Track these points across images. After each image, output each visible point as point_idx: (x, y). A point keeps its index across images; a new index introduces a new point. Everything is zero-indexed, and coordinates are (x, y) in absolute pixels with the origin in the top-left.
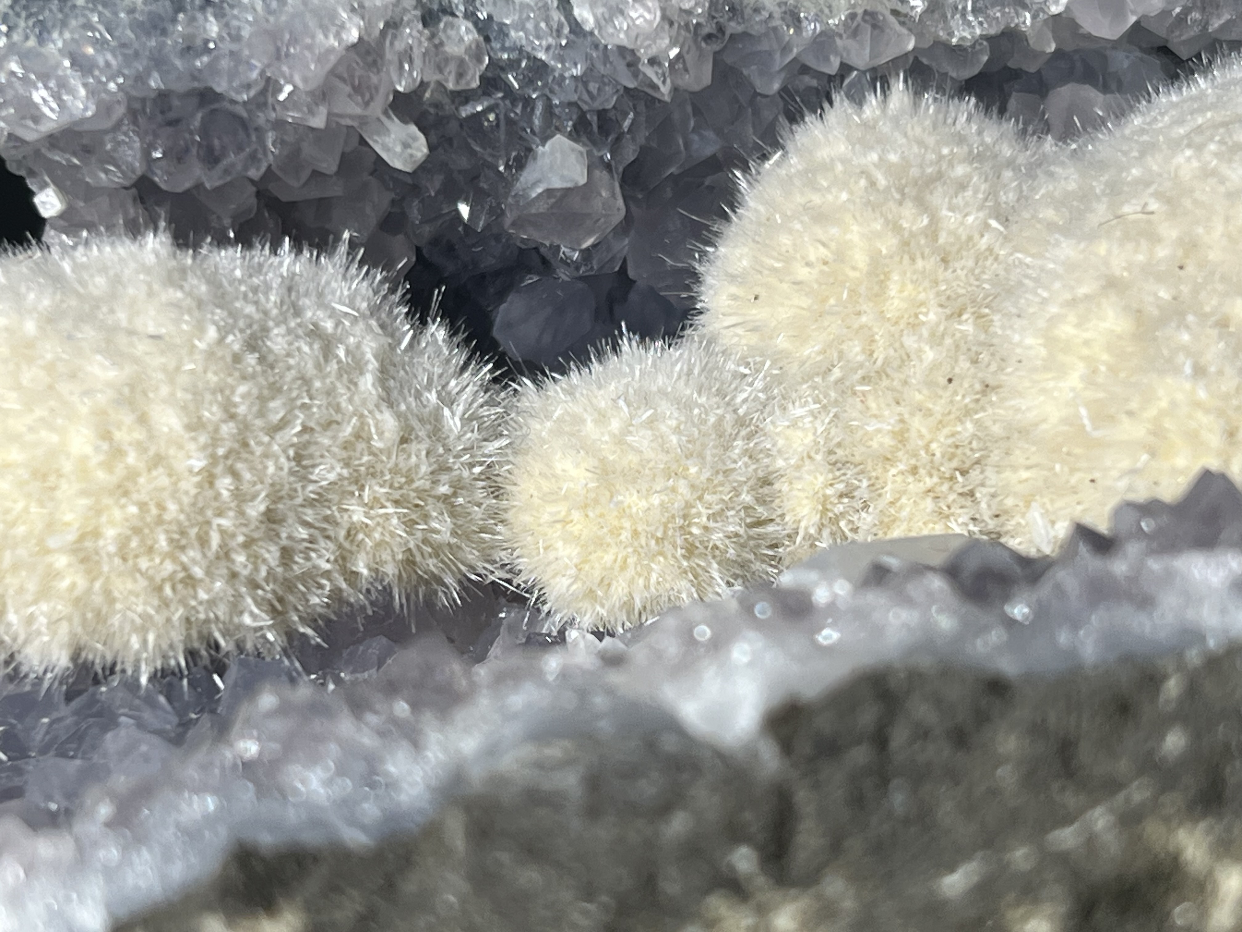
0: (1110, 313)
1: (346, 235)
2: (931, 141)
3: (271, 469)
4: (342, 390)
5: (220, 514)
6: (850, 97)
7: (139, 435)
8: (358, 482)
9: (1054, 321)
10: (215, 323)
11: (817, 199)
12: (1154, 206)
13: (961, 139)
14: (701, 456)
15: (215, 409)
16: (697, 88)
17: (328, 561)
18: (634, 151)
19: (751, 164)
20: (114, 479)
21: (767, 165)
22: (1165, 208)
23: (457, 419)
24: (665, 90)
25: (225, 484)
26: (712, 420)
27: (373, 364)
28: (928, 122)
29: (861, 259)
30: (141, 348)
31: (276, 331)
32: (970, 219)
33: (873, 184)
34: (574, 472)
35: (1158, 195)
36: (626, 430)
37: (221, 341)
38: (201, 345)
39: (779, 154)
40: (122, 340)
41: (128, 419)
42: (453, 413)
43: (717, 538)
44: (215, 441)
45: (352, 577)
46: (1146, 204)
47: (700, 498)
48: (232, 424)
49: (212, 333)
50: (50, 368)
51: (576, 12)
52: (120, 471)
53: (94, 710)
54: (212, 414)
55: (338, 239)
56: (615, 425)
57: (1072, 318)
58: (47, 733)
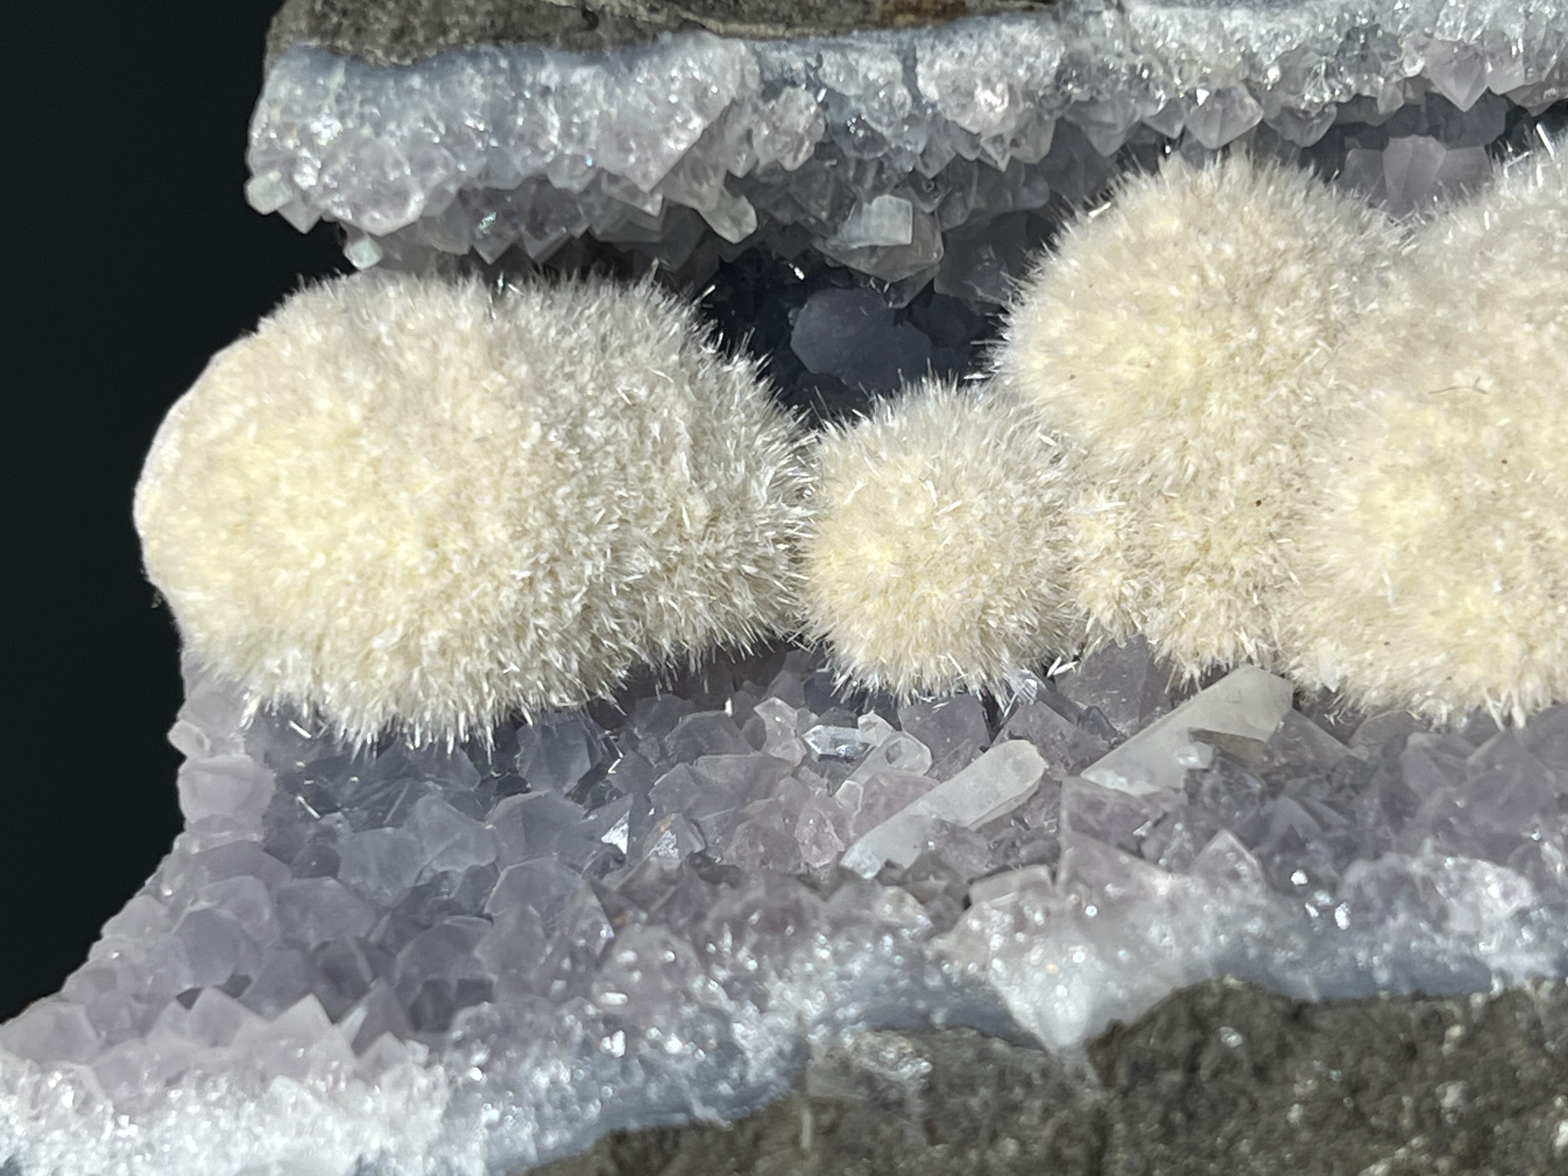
0: (1429, 493)
1: (656, 262)
2: (1267, 230)
3: (589, 571)
4: (656, 475)
5: (537, 612)
6: (1186, 157)
7: (463, 543)
8: (669, 570)
9: (1371, 485)
10: (538, 419)
11: (1144, 285)
12: (1486, 384)
13: (1297, 231)
14: (1002, 551)
15: (538, 515)
16: (1035, 160)
17: (633, 641)
18: (963, 215)
19: (1078, 214)
20: (437, 586)
21: (1094, 214)
22: (1498, 390)
23: (764, 490)
24: (1003, 165)
25: (545, 587)
26: (1017, 511)
27: (686, 439)
28: (1265, 205)
29: (1184, 368)
30: (467, 449)
31: (592, 413)
32: (1298, 334)
33: (1204, 278)
34: (875, 555)
35: (1493, 370)
36: (933, 515)
37: (544, 436)
38: (526, 445)
39: (1107, 205)
40: (447, 437)
41: (455, 527)
42: (760, 485)
43: (1012, 626)
44: (538, 548)
45: (654, 648)
46: (1478, 380)
47: (999, 591)
48: (553, 530)
49: (535, 429)
50: (376, 464)
51: (921, 83)
52: (446, 579)
53: (402, 771)
54: (536, 520)
55: (647, 266)
56: (920, 509)
57: (1390, 488)
58: (356, 792)
